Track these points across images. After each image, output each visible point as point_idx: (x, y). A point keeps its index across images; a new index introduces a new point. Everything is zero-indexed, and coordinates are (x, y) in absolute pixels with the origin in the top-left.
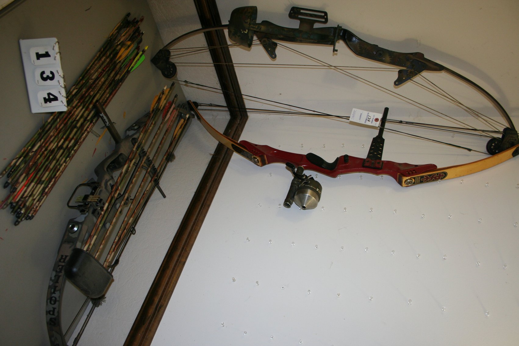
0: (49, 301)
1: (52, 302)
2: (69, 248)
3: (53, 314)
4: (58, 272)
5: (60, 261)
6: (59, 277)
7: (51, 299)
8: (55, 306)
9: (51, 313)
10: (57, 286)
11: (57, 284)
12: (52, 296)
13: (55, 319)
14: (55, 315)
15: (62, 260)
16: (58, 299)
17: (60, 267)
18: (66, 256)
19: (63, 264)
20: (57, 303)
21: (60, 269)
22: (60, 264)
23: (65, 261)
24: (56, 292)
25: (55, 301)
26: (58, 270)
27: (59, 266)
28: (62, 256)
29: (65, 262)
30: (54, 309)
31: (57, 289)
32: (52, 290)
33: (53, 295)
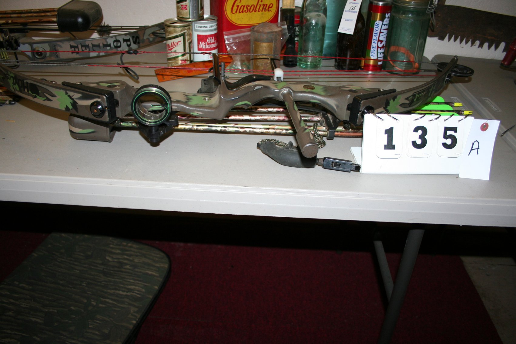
0: (119, 49)
1: (119, 44)
2: (62, 47)
3: (129, 40)
4: (89, 49)
5: (78, 53)
6: (94, 46)
7: (117, 47)
8: (122, 41)
9: (129, 43)
10: (103, 43)
11: (101, 45)
12: (113, 47)
13: (133, 37)
14: (130, 39)
15: (77, 50)
16: (114, 39)
17: (84, 48)
18: (72, 47)
19: (80, 47)
20: (118, 38)
21: (86, 49)
22: (80, 50)
23: (76, 45)
24: (109, 44)
25: (117, 41)
26: (88, 50)
27: (83, 50)
28: (73, 52)
29: (78, 45)
30: (125, 40)
31: (105, 43)
32: (108, 48)
33: (112, 45)
